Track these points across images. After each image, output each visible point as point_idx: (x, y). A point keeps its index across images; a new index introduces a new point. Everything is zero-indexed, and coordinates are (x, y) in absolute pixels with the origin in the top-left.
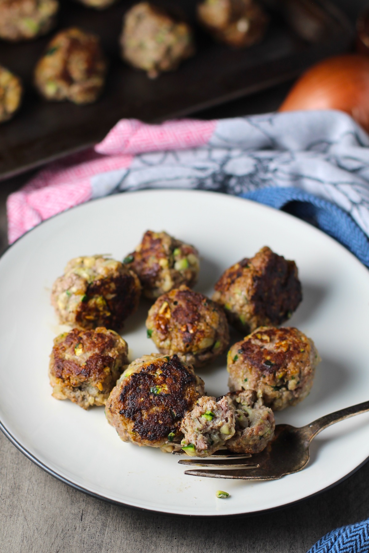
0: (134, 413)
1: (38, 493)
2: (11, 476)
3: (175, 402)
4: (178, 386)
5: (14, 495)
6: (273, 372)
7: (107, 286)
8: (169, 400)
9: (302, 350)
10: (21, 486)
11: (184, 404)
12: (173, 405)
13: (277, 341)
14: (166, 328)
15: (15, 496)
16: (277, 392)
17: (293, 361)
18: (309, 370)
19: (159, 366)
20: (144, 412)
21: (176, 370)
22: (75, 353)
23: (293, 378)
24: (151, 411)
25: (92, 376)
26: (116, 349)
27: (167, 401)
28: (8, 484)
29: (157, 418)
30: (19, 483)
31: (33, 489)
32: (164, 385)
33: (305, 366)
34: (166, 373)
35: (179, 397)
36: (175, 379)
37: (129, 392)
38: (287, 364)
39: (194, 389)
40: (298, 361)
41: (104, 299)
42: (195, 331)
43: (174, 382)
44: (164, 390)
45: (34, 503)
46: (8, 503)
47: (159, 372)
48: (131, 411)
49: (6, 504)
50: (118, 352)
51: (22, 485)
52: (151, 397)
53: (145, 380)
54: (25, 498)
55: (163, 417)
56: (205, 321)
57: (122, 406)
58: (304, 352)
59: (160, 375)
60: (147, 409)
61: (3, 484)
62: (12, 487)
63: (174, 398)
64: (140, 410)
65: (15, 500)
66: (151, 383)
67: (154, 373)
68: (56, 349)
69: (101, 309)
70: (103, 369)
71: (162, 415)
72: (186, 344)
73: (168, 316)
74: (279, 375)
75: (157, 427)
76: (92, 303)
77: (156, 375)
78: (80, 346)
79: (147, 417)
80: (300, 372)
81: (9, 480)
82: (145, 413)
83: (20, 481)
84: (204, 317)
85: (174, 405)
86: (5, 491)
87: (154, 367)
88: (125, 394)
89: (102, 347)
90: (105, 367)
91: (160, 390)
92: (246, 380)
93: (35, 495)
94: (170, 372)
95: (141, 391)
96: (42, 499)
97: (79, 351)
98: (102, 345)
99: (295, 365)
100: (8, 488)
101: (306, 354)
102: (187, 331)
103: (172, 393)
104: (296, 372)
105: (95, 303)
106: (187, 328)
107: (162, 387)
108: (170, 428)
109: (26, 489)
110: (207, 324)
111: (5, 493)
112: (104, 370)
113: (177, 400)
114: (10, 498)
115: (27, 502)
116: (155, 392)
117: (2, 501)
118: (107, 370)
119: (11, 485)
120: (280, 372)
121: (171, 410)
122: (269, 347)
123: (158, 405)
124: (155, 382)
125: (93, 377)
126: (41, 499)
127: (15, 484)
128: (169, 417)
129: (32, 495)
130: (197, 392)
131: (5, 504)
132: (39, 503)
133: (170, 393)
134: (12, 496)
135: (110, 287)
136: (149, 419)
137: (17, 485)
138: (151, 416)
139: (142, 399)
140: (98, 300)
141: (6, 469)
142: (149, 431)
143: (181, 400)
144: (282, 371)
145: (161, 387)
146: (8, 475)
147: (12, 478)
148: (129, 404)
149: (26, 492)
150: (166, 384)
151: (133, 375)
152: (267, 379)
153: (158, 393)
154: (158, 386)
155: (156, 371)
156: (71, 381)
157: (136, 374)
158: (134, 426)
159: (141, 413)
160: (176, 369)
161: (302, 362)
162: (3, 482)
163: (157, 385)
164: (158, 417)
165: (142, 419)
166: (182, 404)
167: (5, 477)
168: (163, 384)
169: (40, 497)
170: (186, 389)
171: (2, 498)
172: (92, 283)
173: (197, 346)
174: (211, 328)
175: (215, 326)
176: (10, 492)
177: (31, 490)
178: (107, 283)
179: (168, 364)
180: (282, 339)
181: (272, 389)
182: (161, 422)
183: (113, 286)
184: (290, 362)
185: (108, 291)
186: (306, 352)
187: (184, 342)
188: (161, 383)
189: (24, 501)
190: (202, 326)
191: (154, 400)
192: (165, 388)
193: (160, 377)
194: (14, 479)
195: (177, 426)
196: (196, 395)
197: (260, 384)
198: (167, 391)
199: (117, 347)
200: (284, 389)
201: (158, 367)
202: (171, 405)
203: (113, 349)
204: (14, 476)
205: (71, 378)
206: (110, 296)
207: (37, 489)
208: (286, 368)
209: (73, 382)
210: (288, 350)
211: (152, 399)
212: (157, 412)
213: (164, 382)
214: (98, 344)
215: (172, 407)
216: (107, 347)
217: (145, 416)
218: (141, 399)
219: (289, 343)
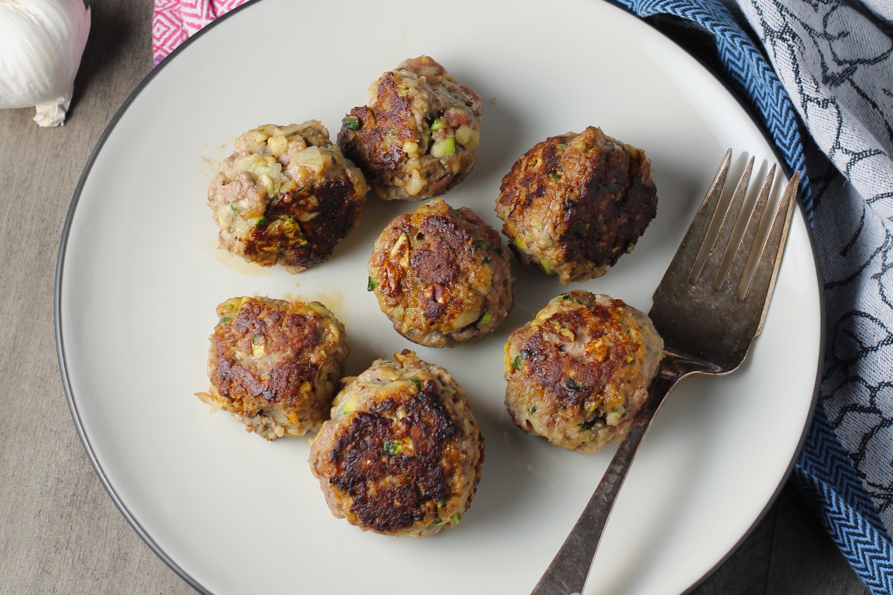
0: (354, 483)
1: (156, 571)
2: (115, 533)
3: (424, 471)
4: (431, 443)
5: (116, 572)
6: (580, 403)
7: (302, 202)
8: (413, 467)
9: (630, 359)
10: (130, 554)
11: (439, 474)
12: (419, 475)
13: (588, 339)
14: (399, 287)
15: (118, 575)
16: (587, 432)
17: (614, 381)
18: (641, 396)
19: (402, 401)
20: (370, 484)
21: (429, 413)
22: (252, 353)
23: (614, 410)
24: (382, 483)
25: (279, 401)
26: (322, 346)
27: (409, 468)
28: (108, 550)
29: (392, 496)
30: (126, 549)
31: (149, 562)
32: (407, 440)
33: (635, 389)
34: (412, 417)
35: (431, 462)
36: (428, 428)
37: (347, 447)
38: (604, 387)
39: (458, 446)
40: (622, 381)
41: (297, 221)
42: (448, 301)
43: (424, 435)
44: (407, 448)
45: (147, 589)
46: (105, 587)
47: (401, 414)
48: (349, 481)
49: (102, 588)
50: (326, 353)
51: (131, 552)
52: (384, 459)
53: (375, 425)
54: (133, 578)
55: (401, 495)
56: (467, 280)
57: (335, 470)
58: (633, 361)
59: (401, 421)
60: (376, 480)
61: (100, 549)
62: (113, 557)
63: (422, 464)
64: (363, 479)
65: (117, 582)
66: (385, 434)
67: (391, 414)
68: (219, 337)
69: (291, 235)
70: (300, 386)
71: (399, 491)
72: (429, 320)
73: (404, 263)
74: (591, 406)
75: (390, 512)
76: (274, 228)
77: (395, 419)
78: (261, 340)
79: (375, 493)
80: (627, 400)
81: (110, 541)
82: (372, 485)
83: (128, 544)
84: (465, 273)
85: (422, 476)
86: (101, 563)
87: (393, 404)
88: (341, 451)
89: (298, 346)
90: (302, 382)
91: (400, 447)
92: (534, 410)
93: (150, 573)
94: (420, 417)
95: (367, 448)
96: (162, 583)
97: (259, 350)
98: (298, 341)
99: (618, 389)
100: (107, 558)
101: (636, 368)
102: (434, 299)
103: (419, 454)
104: (619, 401)
105: (280, 228)
106: (434, 292)
107: (404, 442)
108: (412, 513)
109: (137, 561)
110: (470, 288)
111: (102, 568)
112: (300, 388)
113: (427, 467)
114: (108, 577)
115: (137, 587)
116: (392, 451)
117: (96, 583)
118: (307, 387)
119: (113, 552)
120: (591, 401)
121: (415, 483)
122: (574, 349)
123: (394, 474)
124: (392, 432)
125: (280, 404)
126: (160, 583)
127: (119, 550)
128: (412, 497)
129: (145, 573)
130: (464, 452)
131: (99, 588)
132: (156, 590)
133: (416, 455)
134: (112, 573)
135: (307, 203)
136: (377, 497)
137: (123, 551)
138: (381, 492)
139: (369, 462)
140: (286, 223)
141: (106, 519)
142: (377, 517)
143: (434, 467)
144: (595, 400)
145: (401, 442)
146: (109, 531)
147: (116, 537)
148: (346, 467)
149: (137, 567)
150: (410, 438)
151: (357, 416)
152: (569, 412)
153: (396, 452)
154: (396, 441)
155: (396, 411)
156: (245, 404)
157: (362, 414)
158: (353, 506)
159: (365, 486)
160: (430, 411)
161: (629, 382)
162: (100, 545)
163: (394, 439)
164: (393, 494)
165: (366, 495)
166: (435, 474)
167: (104, 534)
168: (405, 437)
169: (159, 578)
170: (444, 446)
171: (95, 577)
172: (276, 197)
173: (449, 325)
174: (477, 294)
175: (483, 290)
176: (110, 566)
177: (145, 564)
178: (302, 197)
179: (418, 401)
180: (597, 334)
181: (579, 428)
182: (397, 503)
183: (313, 201)
184: (608, 382)
185: (303, 208)
186: (637, 362)
187: (426, 316)
188: (402, 437)
189: (131, 584)
190: (460, 291)
191: (389, 465)
192: (408, 444)
193: (400, 424)
194: (119, 540)
195: (425, 512)
196: (460, 457)
197: (558, 420)
198: (411, 452)
199: (323, 343)
200: (599, 425)
201: (401, 404)
202: (417, 475)
203: (317, 348)
204: (119, 533)
205: (244, 400)
206: (308, 217)
207: (155, 563)
208: (601, 392)
209: (247, 408)
210: (606, 358)
211: (384, 463)
212: (393, 485)
213: (407, 434)
214: (292, 339)
215: (417, 479)
216: (307, 347)
217: (372, 491)
218: (366, 461)
219: (609, 344)
